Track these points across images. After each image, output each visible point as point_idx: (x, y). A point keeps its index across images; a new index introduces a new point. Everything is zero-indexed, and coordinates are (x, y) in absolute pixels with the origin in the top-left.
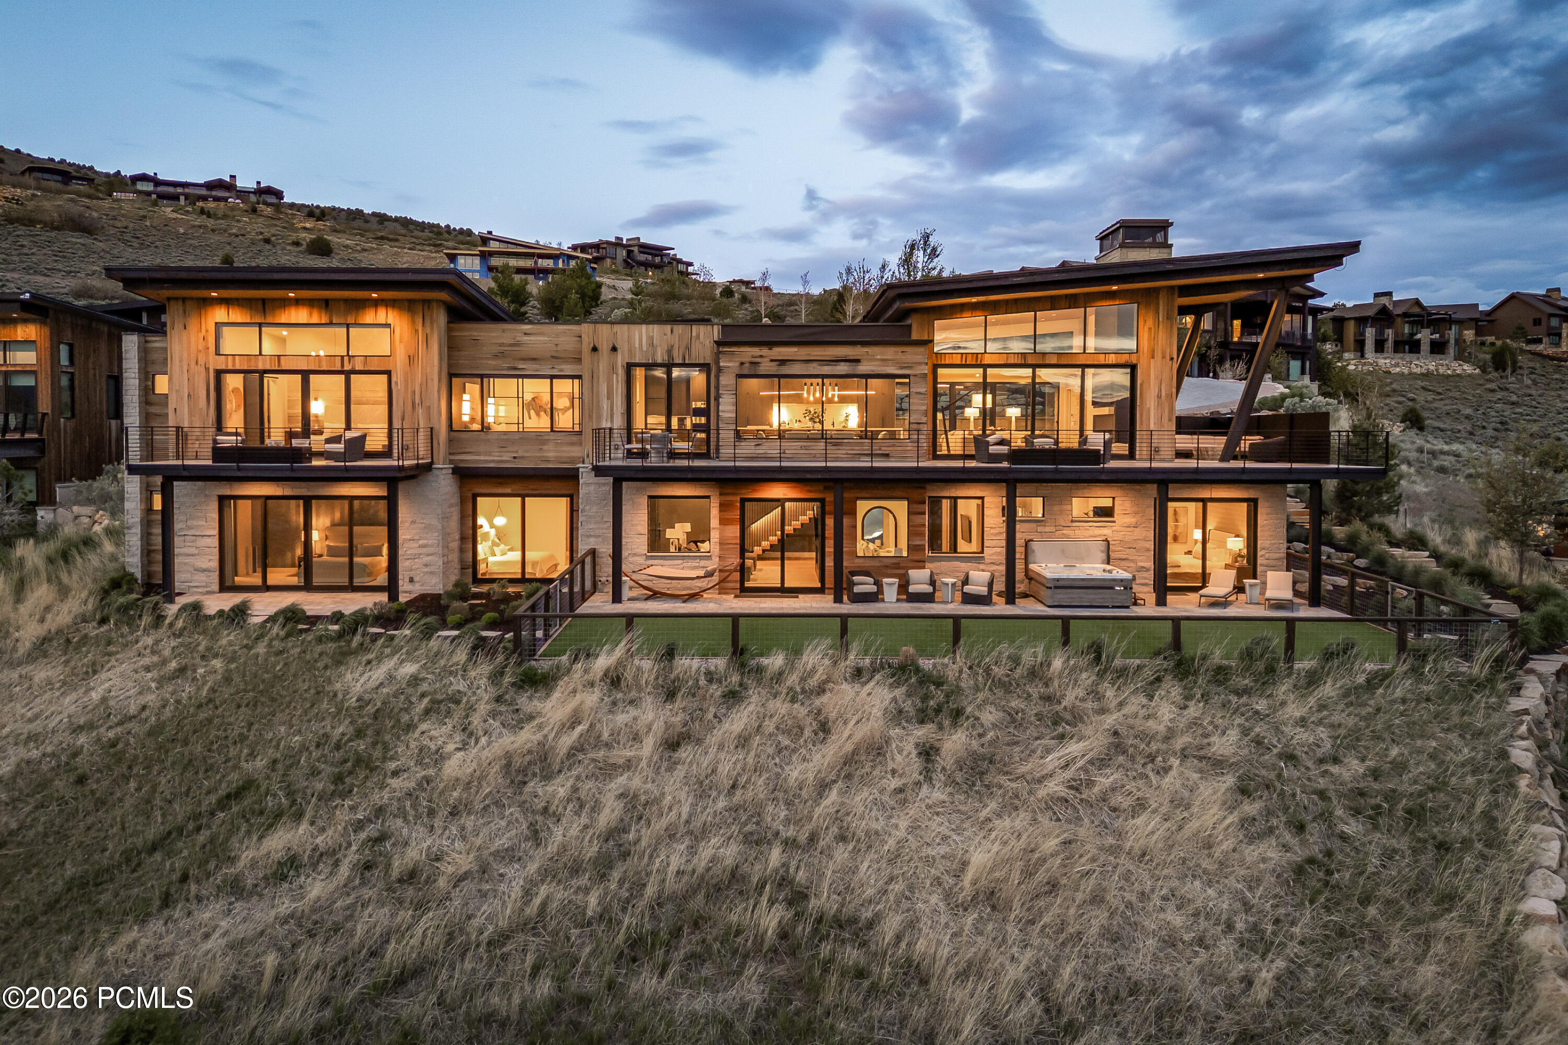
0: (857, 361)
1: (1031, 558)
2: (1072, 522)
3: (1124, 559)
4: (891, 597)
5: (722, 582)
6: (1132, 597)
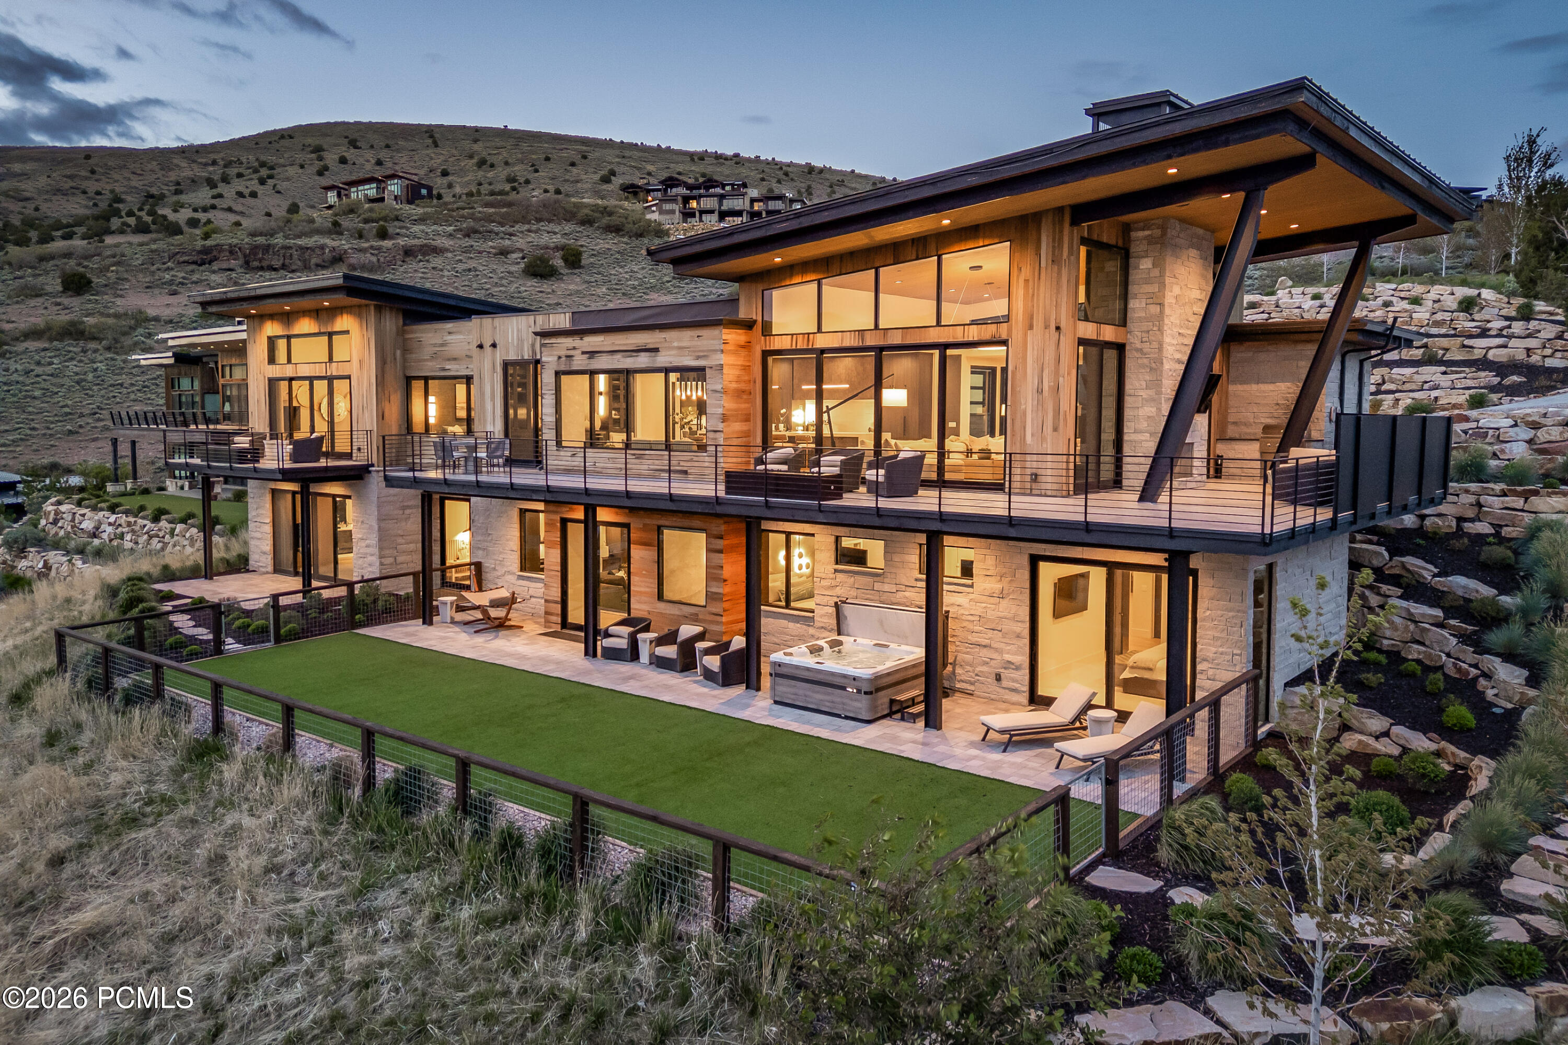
0: (656, 350)
1: (844, 627)
2: (916, 580)
3: (985, 646)
4: (644, 657)
5: (547, 613)
6: (873, 707)
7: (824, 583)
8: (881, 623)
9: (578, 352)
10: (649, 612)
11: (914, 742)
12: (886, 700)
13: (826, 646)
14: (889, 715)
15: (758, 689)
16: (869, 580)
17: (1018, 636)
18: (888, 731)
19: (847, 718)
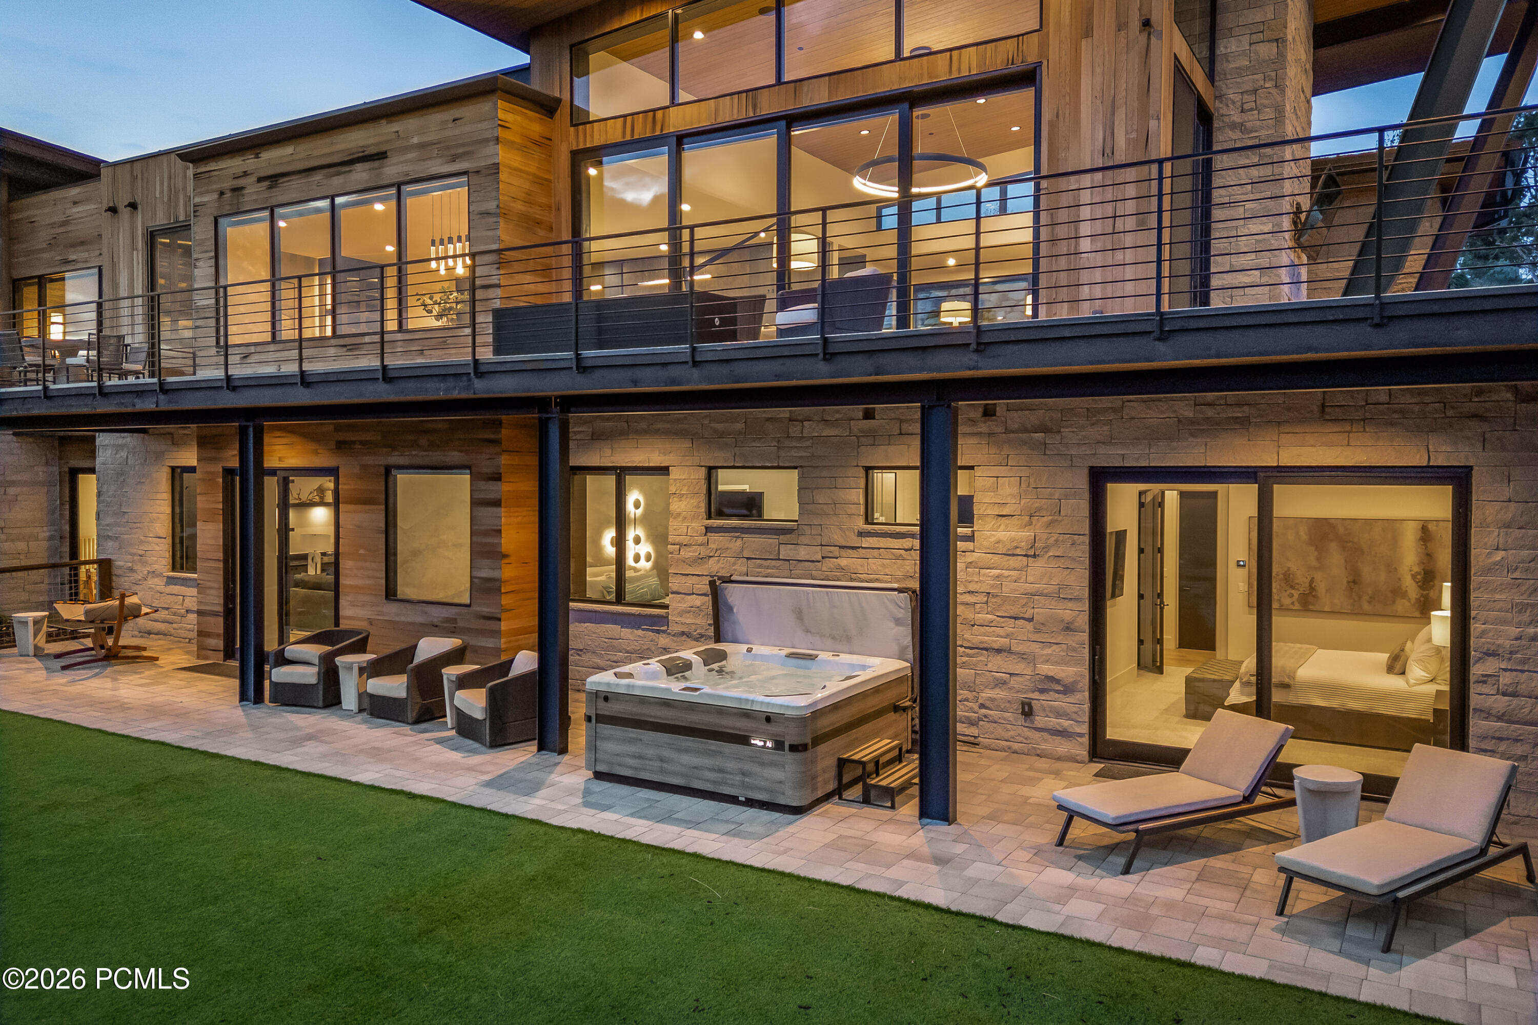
0: (381, 156)
1: (726, 627)
2: (861, 534)
3: (999, 651)
4: (349, 700)
5: (201, 633)
6: (807, 779)
7: (686, 553)
8: (799, 614)
9: (252, 179)
10: (371, 622)
11: (912, 855)
12: (831, 762)
13: (696, 659)
14: (838, 792)
15: (563, 751)
16: (771, 541)
17: (1068, 628)
18: (843, 829)
19: (750, 803)
